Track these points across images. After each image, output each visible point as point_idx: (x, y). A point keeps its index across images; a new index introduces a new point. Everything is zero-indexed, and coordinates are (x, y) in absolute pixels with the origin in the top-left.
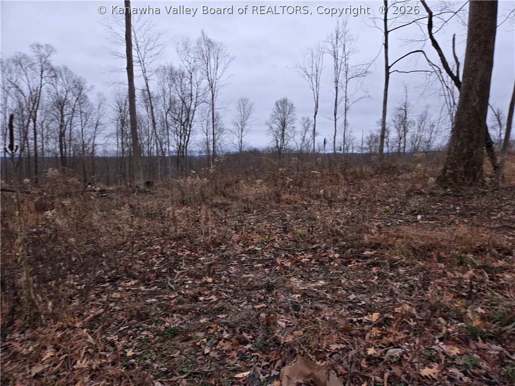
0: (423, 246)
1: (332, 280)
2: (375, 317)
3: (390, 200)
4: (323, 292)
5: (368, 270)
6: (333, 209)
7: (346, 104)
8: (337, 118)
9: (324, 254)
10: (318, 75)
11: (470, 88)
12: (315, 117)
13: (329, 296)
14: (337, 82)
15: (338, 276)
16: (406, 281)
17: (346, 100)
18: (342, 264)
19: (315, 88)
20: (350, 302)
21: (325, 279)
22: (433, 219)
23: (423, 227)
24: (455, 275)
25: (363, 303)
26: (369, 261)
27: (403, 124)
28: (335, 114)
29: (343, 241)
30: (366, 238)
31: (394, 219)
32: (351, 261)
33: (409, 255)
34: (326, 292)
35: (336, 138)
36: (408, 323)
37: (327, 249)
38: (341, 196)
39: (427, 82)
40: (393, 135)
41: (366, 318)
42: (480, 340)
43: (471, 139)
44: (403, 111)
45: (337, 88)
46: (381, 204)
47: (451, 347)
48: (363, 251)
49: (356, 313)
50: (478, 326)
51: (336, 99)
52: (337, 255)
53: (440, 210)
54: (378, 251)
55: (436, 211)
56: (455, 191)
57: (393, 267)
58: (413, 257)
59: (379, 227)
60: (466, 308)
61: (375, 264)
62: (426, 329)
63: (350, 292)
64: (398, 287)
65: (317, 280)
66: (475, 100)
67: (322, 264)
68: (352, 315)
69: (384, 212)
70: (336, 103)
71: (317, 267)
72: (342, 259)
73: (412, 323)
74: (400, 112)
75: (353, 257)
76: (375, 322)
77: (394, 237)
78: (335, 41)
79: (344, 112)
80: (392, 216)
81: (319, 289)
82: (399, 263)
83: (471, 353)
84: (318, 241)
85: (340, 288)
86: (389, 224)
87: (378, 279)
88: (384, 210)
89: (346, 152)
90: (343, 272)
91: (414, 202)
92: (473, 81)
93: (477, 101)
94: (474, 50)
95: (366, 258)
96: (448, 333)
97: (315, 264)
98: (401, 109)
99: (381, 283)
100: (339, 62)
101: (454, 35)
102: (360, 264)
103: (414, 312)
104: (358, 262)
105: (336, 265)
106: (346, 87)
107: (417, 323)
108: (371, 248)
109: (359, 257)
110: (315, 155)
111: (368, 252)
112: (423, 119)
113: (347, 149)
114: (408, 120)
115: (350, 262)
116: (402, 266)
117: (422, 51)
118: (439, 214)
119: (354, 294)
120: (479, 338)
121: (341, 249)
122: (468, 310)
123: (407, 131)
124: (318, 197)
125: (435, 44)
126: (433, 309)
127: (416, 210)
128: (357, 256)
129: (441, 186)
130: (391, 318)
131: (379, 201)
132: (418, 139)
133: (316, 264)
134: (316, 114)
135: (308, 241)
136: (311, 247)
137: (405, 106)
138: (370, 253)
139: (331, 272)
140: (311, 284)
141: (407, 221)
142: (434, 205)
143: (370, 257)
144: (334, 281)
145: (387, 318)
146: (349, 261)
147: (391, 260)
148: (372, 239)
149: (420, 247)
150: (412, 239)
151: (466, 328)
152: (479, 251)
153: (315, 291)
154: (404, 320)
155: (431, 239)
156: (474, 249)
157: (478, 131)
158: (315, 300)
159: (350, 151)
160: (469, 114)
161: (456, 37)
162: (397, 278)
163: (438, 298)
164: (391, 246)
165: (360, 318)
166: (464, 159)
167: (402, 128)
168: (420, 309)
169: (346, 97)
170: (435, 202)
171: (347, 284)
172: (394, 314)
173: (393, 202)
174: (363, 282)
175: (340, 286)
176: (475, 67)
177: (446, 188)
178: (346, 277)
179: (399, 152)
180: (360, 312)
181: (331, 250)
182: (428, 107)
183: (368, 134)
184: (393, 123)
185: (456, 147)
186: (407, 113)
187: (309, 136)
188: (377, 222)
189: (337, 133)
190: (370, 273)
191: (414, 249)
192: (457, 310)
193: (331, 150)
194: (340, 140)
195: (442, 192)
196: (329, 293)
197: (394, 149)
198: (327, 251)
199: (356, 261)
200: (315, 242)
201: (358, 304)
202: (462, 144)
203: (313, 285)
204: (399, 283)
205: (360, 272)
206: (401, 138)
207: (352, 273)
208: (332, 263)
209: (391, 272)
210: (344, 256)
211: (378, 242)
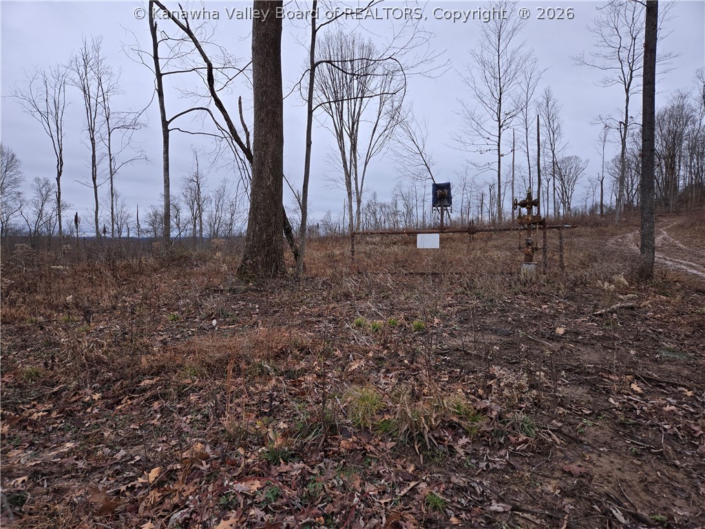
0: (220, 360)
1: (88, 436)
2: (154, 474)
3: (181, 302)
4: (71, 460)
5: (146, 408)
6: (92, 324)
7: (110, 165)
8: (97, 185)
9: (74, 399)
10: (60, 115)
11: (263, 164)
12: (58, 179)
13: (81, 464)
14: (93, 131)
15: (98, 428)
16: (199, 410)
17: (111, 160)
18: (106, 407)
19: (55, 134)
20: (117, 464)
21: (75, 439)
22: (233, 322)
23: (222, 334)
24: (257, 389)
25: (138, 458)
26: (148, 394)
27: (197, 201)
28: (94, 179)
29: (107, 372)
30: (144, 361)
31: (184, 328)
32: (120, 401)
33: (203, 375)
34: (77, 459)
35: (99, 215)
36: (199, 469)
37: (79, 389)
38: (106, 303)
39: (218, 149)
40: (185, 214)
41: (140, 480)
42: (282, 462)
43: (269, 225)
44: (196, 183)
45: (92, 139)
46: (169, 309)
47: (252, 482)
48: (140, 382)
49: (126, 478)
50: (280, 446)
51: (94, 156)
52: (97, 396)
53: (242, 309)
54: (163, 376)
55: (237, 312)
56: (257, 286)
57: (182, 395)
58: (208, 376)
59: (164, 342)
60: (267, 427)
61: (156, 398)
62: (222, 468)
63: (117, 448)
64: (188, 421)
65: (61, 444)
66: (269, 178)
67: (70, 414)
68: (120, 482)
69: (172, 320)
70: (94, 161)
71: (62, 422)
72: (105, 400)
73: (205, 467)
74: (190, 184)
75: (124, 393)
76: (153, 482)
77: (184, 353)
78: (82, 69)
79: (109, 176)
80: (182, 324)
81: (62, 458)
82: (190, 389)
83: (273, 482)
84: (63, 379)
85: (101, 445)
86: (178, 336)
87: (160, 418)
88: (172, 317)
89: (117, 235)
90: (107, 420)
91: (212, 303)
92: (264, 155)
93: (271, 180)
94: (262, 120)
95: (144, 390)
96: (247, 466)
97: (56, 418)
98: (192, 180)
99: (165, 422)
100: (93, 101)
101: (240, 98)
102: (135, 401)
103: (208, 450)
104: (131, 399)
105: (96, 411)
106: (109, 140)
107: (211, 465)
108: (152, 375)
109: (132, 391)
110: (63, 241)
111: (147, 382)
112: (220, 195)
113: (120, 231)
114: (202, 195)
115: (119, 403)
116: (194, 391)
117: (207, 110)
118: (240, 316)
119: (124, 449)
120: (281, 460)
121: (105, 384)
122: (269, 430)
123: (203, 210)
124: (66, 306)
125: (219, 104)
126: (231, 440)
127: (213, 313)
128: (129, 391)
129: (242, 280)
130: (177, 469)
131: (165, 305)
132: (218, 221)
133: (59, 417)
134: (59, 174)
135: (44, 383)
136: (48, 391)
137: (197, 177)
138: (151, 382)
139: (87, 425)
140: (50, 452)
141: (202, 329)
142: (234, 305)
143: (150, 388)
144: (91, 438)
145: (171, 471)
146: (117, 400)
147: (179, 387)
148: (154, 361)
149: (217, 361)
150: (206, 352)
151: (267, 452)
152: (281, 355)
153: (55, 463)
154: (194, 465)
155: (230, 349)
156: (276, 352)
157: (275, 215)
158: (56, 477)
159: (124, 234)
160: (264, 194)
161: (242, 100)
162: (187, 410)
163: (237, 424)
164: (180, 366)
165: (132, 483)
166: (264, 247)
167: (196, 206)
168: (215, 444)
169: (110, 155)
170: (236, 300)
171: (113, 437)
172: (181, 461)
173: (184, 306)
174: (138, 428)
175: (100, 443)
176: (265, 140)
177: (248, 282)
178: (111, 427)
179: (194, 237)
180: (131, 474)
181: (87, 390)
182: (225, 181)
183: (150, 211)
184: (183, 199)
185: (254, 232)
186: (200, 186)
187: (49, 208)
188: (162, 335)
189: (100, 207)
190: (149, 412)
191: (209, 365)
192: (258, 433)
193: (91, 232)
194: (107, 218)
195: (243, 287)
196: (82, 458)
197: (189, 233)
198: (80, 392)
199: (128, 399)
200: (57, 382)
201: (129, 463)
202: (260, 229)
203: (52, 453)
204: (189, 417)
205: (134, 413)
206: (195, 218)
207: (121, 417)
208: (89, 410)
209: (178, 403)
210: (110, 395)
211: (161, 364)
